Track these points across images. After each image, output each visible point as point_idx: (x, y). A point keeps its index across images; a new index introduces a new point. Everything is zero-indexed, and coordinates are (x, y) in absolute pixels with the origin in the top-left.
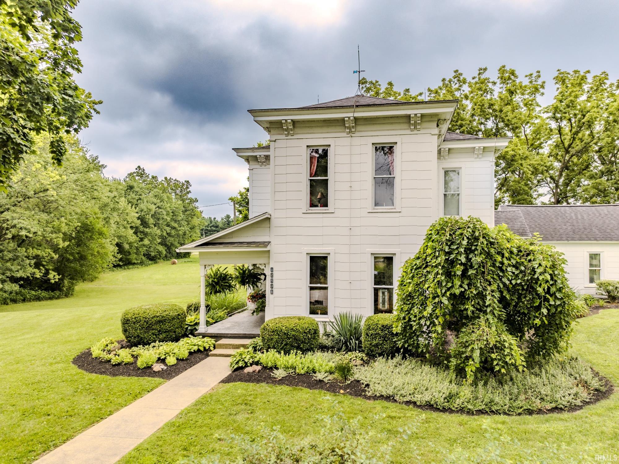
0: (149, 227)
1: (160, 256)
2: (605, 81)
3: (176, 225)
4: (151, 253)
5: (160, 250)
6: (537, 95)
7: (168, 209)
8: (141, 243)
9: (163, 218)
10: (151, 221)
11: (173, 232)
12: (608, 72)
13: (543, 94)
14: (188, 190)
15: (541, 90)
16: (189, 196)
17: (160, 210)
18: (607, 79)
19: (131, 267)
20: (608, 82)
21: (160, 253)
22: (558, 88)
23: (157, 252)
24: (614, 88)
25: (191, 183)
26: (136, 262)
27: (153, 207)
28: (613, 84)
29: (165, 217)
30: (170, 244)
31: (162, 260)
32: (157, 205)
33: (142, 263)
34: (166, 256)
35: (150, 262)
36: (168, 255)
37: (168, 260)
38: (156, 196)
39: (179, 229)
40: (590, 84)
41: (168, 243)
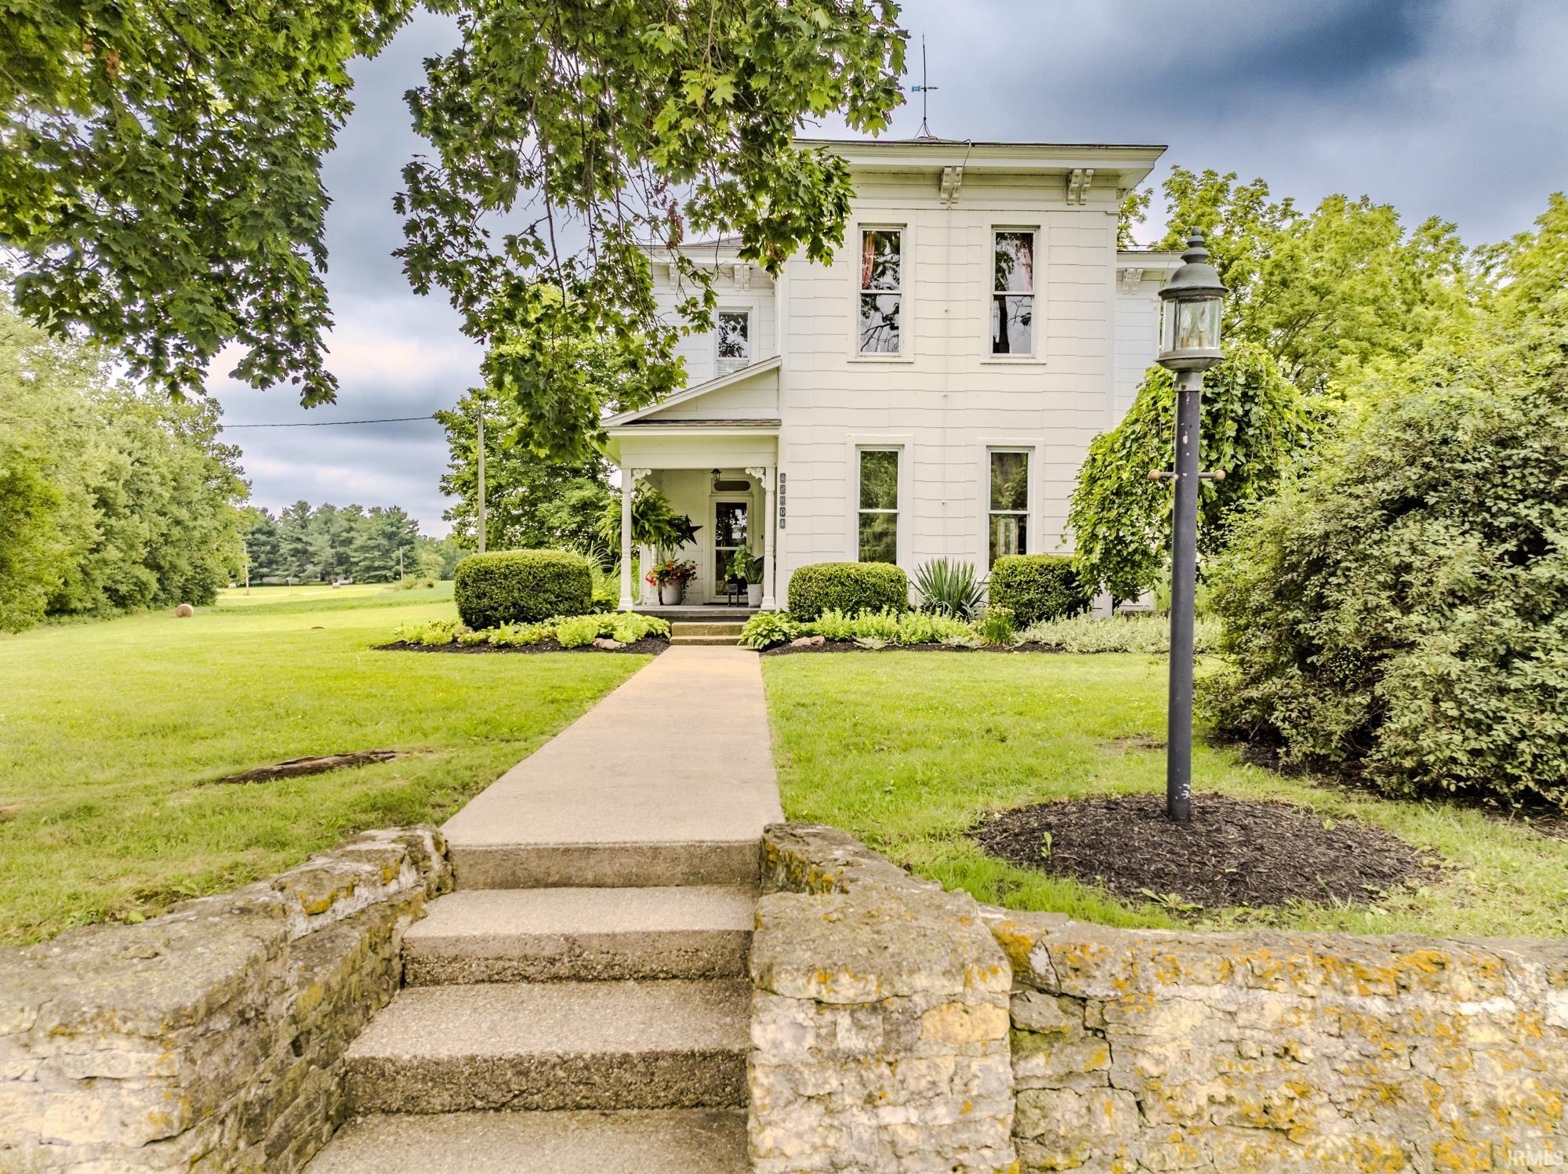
0: (117, 515)
1: (143, 596)
2: (1262, 198)
3: (183, 514)
4: (119, 587)
5: (144, 578)
6: (1132, 220)
7: (164, 470)
8: (96, 556)
9: (151, 493)
10: (123, 498)
11: (176, 532)
12: (1266, 180)
13: (1143, 219)
14: (215, 424)
15: (1141, 209)
16: (218, 439)
17: (145, 469)
18: (1266, 194)
19: (65, 618)
20: (1267, 201)
21: (142, 586)
22: (1171, 207)
23: (135, 584)
24: (1278, 216)
25: (223, 406)
26: (79, 606)
27: (124, 460)
28: (1276, 207)
29: (158, 490)
30: (167, 566)
31: (144, 608)
32: (136, 455)
33: (92, 612)
34: (155, 599)
35: (115, 610)
36: (162, 596)
37: (160, 608)
38: (128, 433)
39: (191, 524)
40: (1230, 204)
41: (162, 563)
